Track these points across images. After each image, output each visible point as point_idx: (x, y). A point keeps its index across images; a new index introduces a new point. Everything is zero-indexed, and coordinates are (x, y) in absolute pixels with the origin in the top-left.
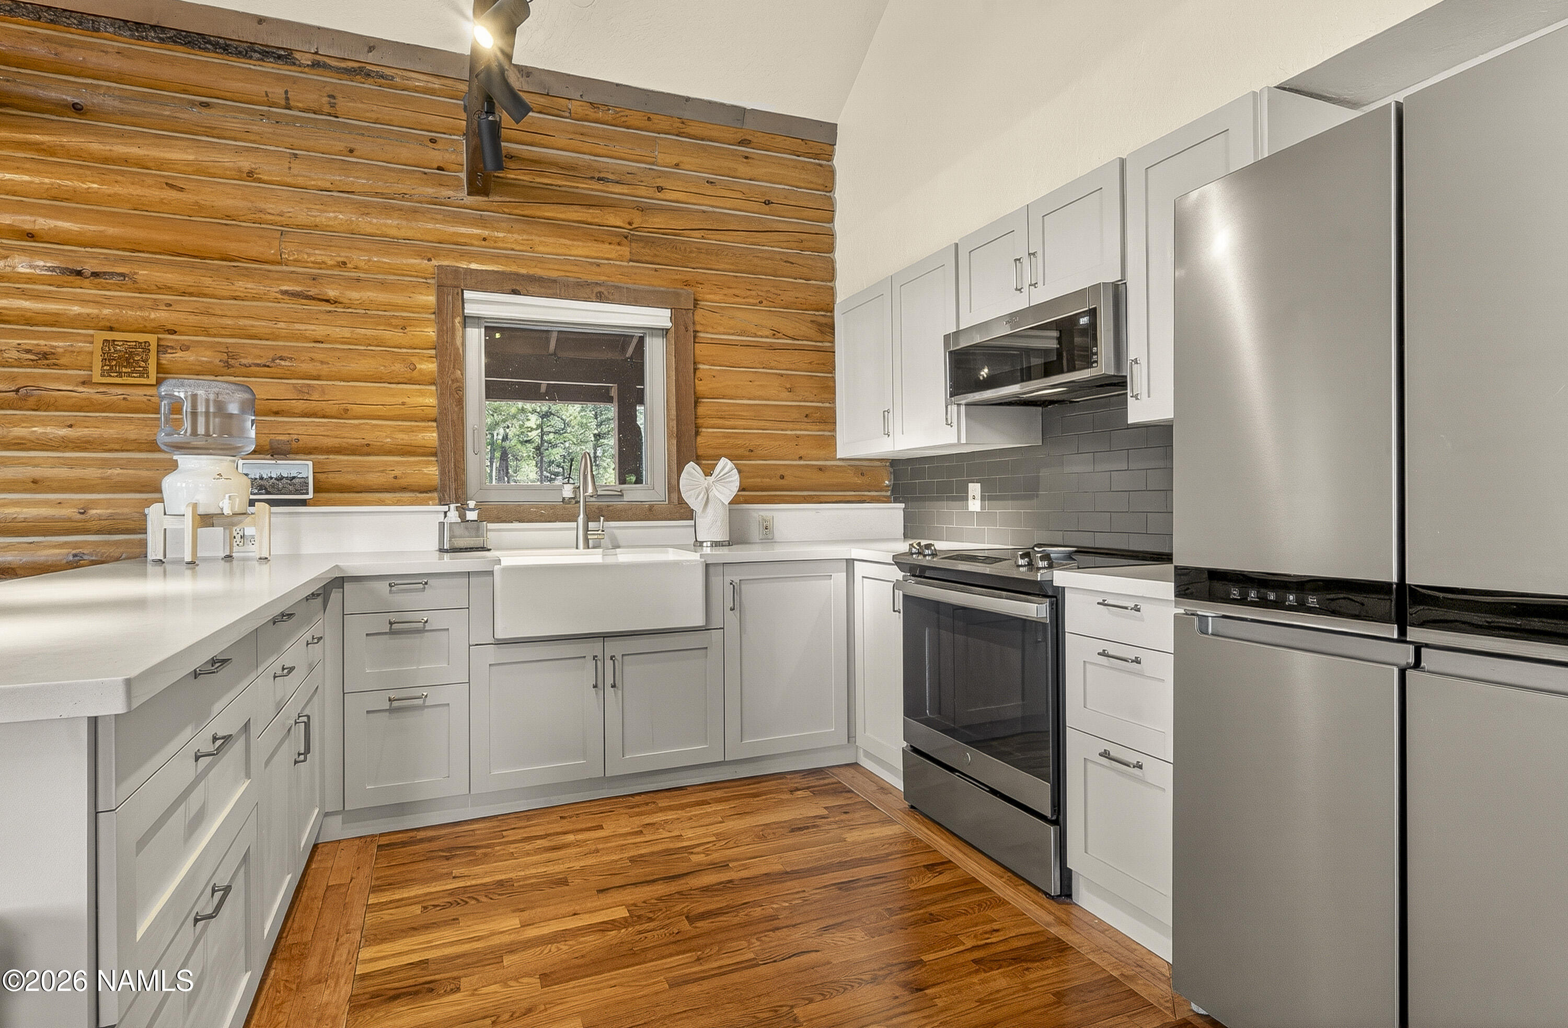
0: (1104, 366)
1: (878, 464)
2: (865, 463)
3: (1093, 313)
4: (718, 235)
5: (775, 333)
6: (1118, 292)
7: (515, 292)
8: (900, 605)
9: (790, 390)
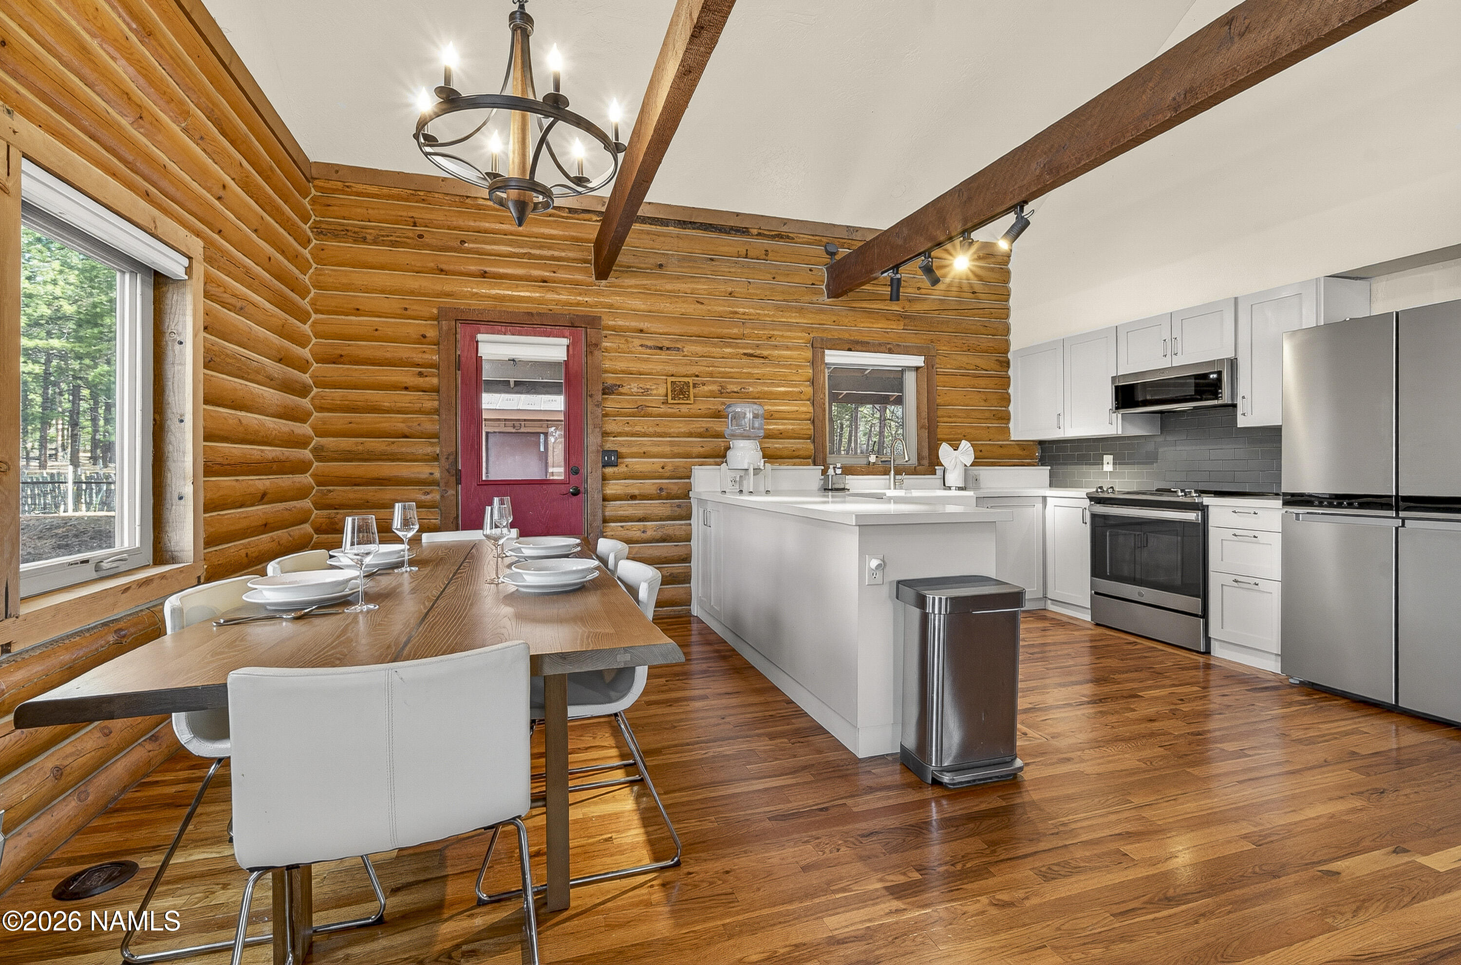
0: (1226, 399)
1: (1032, 443)
2: (1024, 443)
3: (1220, 373)
4: (946, 312)
5: (977, 367)
6: (1233, 363)
7: (850, 350)
8: (1088, 519)
9: (985, 401)
